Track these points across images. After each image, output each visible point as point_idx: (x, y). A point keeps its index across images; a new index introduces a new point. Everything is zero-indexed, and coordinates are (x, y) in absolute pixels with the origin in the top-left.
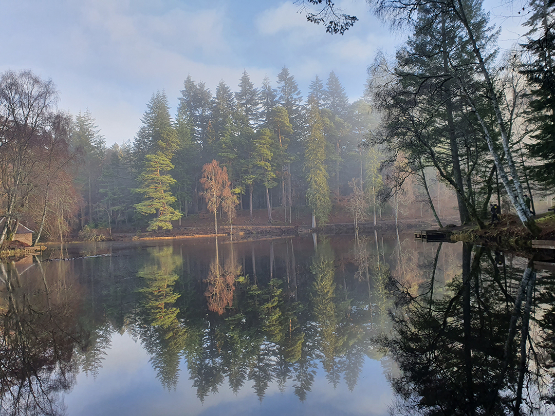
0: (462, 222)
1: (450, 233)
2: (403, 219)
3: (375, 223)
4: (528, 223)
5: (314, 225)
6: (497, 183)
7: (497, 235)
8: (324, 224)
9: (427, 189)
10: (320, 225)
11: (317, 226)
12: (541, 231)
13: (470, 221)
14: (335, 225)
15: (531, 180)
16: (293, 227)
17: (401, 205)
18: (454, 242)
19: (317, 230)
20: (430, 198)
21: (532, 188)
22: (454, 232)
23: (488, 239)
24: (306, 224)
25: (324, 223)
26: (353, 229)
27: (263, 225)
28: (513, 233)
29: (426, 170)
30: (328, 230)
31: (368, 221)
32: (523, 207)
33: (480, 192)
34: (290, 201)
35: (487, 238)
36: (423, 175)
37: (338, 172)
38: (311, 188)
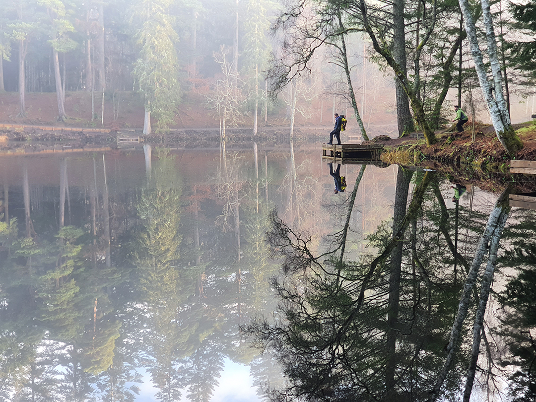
0: (400, 133)
1: (380, 150)
2: (303, 125)
3: (256, 131)
4: (504, 134)
5: (147, 129)
6: (460, 70)
7: (455, 154)
8: (166, 129)
9: (348, 73)
10: (158, 129)
11: (153, 131)
12: (522, 148)
13: (414, 131)
14: (186, 131)
15: (510, 66)
16: (108, 131)
17: (301, 101)
18: (386, 165)
19: (152, 140)
20: (351, 89)
21: (511, 80)
22: (387, 148)
23: (439, 162)
24: (132, 127)
25: (165, 126)
26: (217, 139)
27: (48, 124)
28: (480, 151)
29: (350, 38)
30: (174, 139)
31: (244, 126)
32: (501, 107)
33: (432, 83)
34: (103, 81)
35: (439, 159)
36: (344, 47)
37: (195, 33)
38: (144, 59)
